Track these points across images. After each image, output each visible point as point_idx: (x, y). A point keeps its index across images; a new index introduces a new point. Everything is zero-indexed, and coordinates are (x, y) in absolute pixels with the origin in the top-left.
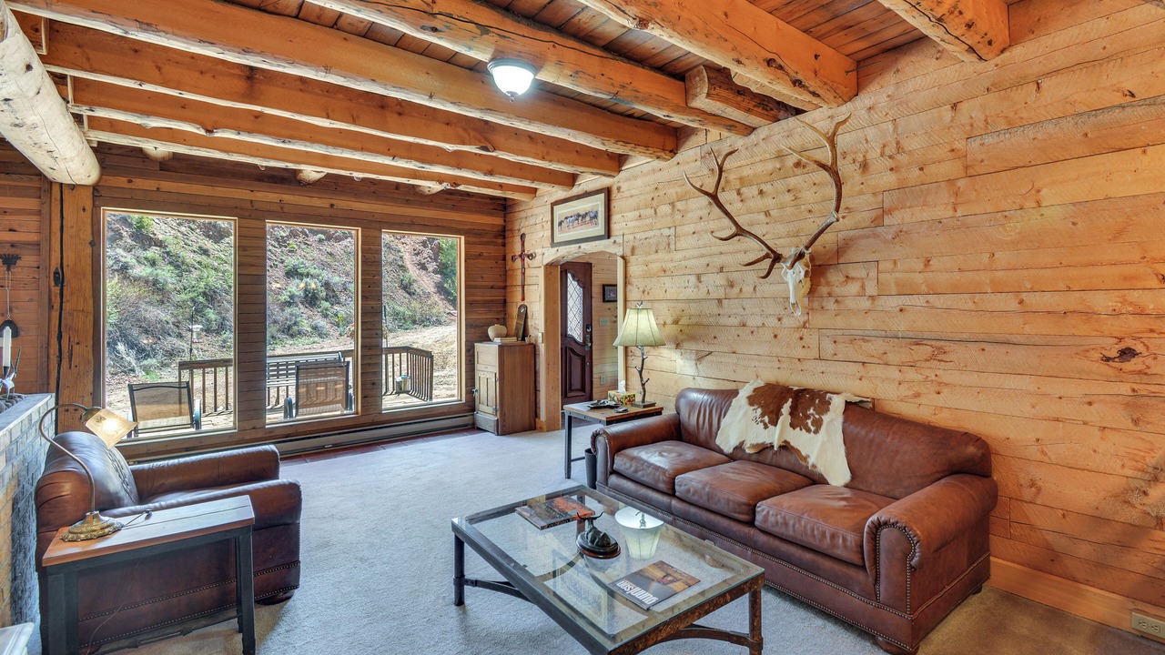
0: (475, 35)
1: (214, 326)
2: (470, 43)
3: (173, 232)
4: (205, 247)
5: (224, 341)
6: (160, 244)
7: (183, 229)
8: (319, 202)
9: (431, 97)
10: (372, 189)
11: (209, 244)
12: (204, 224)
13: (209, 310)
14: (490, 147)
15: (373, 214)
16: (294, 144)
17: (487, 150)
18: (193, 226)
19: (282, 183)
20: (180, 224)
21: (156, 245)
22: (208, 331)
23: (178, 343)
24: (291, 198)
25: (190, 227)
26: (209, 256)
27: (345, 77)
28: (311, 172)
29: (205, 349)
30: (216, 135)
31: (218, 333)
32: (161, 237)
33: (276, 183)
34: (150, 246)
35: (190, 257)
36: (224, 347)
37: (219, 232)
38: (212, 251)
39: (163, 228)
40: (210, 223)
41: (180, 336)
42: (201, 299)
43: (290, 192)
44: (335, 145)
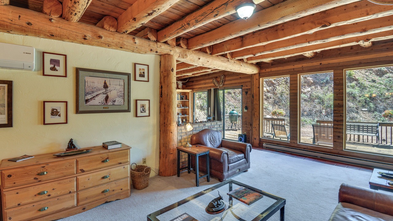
0: (225, 8)
1: (372, 109)
2: (227, 11)
3: (363, 75)
4: (374, 79)
5: (375, 115)
6: (357, 80)
7: (367, 74)
8: (316, 63)
9: (259, 26)
10: (339, 52)
11: (377, 78)
12: (376, 70)
13: (371, 103)
14: (327, 24)
15: (339, 63)
16: (275, 51)
17: (326, 26)
18: (371, 72)
19: (303, 60)
20: (366, 72)
21: (355, 81)
22: (369, 111)
23: (356, 115)
24: (305, 65)
25: (370, 73)
26: (376, 83)
27: (235, 34)
28: (308, 54)
29: (366, 118)
30: (256, 56)
31: (373, 112)
32: (357, 78)
33: (301, 61)
34: (353, 81)
35: (367, 83)
36: (374, 118)
37: (383, 72)
38: (377, 80)
39: (359, 74)
40: (378, 70)
41: (357, 113)
42: (368, 99)
43: (305, 63)
44: (286, 46)
